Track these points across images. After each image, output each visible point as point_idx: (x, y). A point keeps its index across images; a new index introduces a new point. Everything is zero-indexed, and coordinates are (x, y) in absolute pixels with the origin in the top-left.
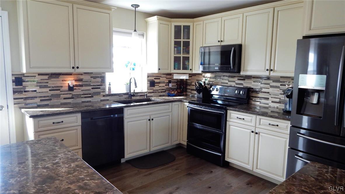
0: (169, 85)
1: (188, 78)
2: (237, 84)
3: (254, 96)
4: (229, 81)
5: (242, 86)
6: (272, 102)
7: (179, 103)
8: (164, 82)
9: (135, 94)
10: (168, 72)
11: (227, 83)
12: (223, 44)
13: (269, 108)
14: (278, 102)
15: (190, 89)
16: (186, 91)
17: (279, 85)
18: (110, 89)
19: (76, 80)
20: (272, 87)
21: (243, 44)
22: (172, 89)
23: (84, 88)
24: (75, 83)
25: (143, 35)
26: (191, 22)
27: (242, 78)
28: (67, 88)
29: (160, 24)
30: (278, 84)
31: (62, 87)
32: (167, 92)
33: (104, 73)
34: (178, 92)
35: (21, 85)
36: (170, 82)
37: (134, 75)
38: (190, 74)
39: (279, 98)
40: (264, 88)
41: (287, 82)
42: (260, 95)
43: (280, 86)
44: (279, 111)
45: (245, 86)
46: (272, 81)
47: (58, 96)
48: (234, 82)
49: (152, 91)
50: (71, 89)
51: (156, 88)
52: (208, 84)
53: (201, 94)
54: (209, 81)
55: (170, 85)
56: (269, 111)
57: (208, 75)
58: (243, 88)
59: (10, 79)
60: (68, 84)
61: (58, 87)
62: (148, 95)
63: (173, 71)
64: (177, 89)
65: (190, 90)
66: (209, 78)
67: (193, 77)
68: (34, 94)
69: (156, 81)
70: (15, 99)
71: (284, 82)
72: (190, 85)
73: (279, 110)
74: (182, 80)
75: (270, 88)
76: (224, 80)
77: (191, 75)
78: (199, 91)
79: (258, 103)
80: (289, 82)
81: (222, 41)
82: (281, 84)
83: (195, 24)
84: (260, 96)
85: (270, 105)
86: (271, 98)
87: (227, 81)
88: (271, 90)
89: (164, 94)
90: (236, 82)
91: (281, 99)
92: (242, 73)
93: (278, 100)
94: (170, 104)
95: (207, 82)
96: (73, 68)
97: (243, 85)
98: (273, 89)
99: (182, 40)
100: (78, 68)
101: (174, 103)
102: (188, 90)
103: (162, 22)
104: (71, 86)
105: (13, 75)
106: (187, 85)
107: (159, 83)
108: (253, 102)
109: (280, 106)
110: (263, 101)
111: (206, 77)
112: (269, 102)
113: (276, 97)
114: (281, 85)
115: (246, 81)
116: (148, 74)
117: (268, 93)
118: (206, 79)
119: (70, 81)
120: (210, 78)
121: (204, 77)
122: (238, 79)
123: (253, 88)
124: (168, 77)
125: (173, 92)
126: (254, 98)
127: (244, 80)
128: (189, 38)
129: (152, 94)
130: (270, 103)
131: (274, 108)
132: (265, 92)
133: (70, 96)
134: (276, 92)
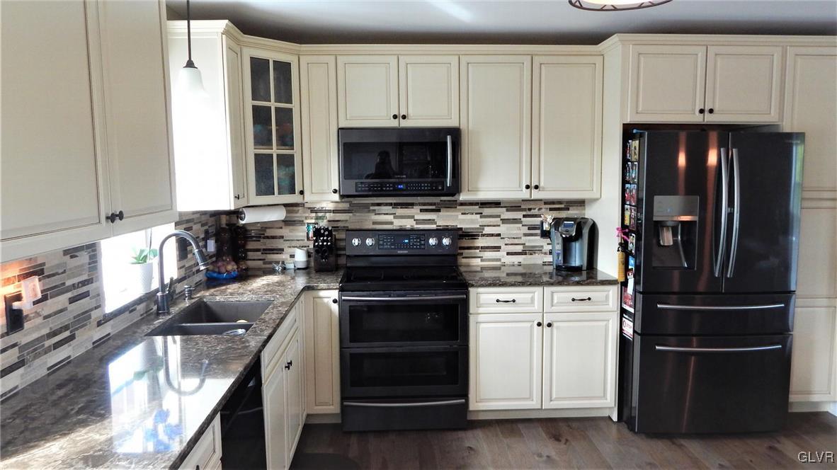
0: (206, 246)
2: (418, 221)
3: (466, 245)
4: (394, 218)
5: (434, 227)
6: (508, 254)
11: (391, 223)
12: (405, 124)
13: (503, 268)
14: (520, 251)
17: (521, 217)
20: (505, 221)
21: (464, 127)
23: (49, 306)
26: (293, 53)
27: (434, 207)
30: (518, 215)
36: (207, 235)
39: (522, 244)
40: (488, 226)
41: (534, 209)
42: (481, 242)
43: (523, 219)
44: (524, 271)
45: (440, 226)
46: (505, 209)
48: (413, 217)
50: (16, 320)
54: (329, 221)
56: (502, 275)
58: (437, 230)
65: (259, 253)
66: (329, 211)
71: (530, 209)
73: (524, 268)
75: (501, 225)
76: (379, 214)
79: (477, 262)
80: (540, 209)
81: (404, 117)
82: (525, 213)
83: (303, 60)
84: (480, 245)
85: (503, 261)
86: (506, 245)
87: (390, 218)
88: (503, 229)
90: (416, 217)
91: (527, 244)
93: (519, 249)
97: (436, 223)
98: (508, 225)
99: (273, 104)
102: (249, 253)
106: (248, 237)
108: (464, 261)
109: (524, 259)
110: (488, 254)
111: (321, 211)
112: (501, 254)
113: (516, 241)
114: (524, 216)
115: (444, 213)
117: (499, 235)
118: (320, 215)
120: (334, 211)
122: (421, 210)
123: (461, 229)
126: (466, 251)
127: (439, 211)
128: (289, 100)
130: (503, 257)
131: (514, 265)
132: (492, 235)
133: (15, 355)
134: (515, 232)
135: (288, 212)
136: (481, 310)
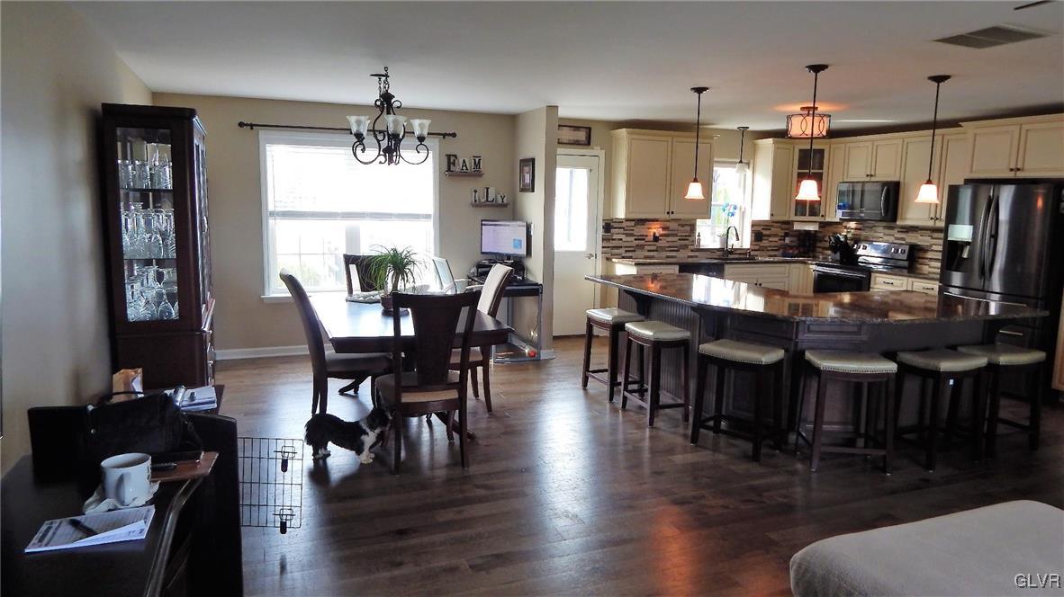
0: (784, 240)
1: (817, 229)
3: (921, 256)
5: (906, 242)
7: (801, 266)
8: (776, 235)
9: (732, 251)
10: (786, 219)
12: (874, 179)
15: (820, 247)
16: (814, 251)
18: (699, 243)
19: (664, 229)
21: (902, 180)
22: (789, 246)
23: (670, 239)
24: (661, 232)
25: (748, 164)
26: (826, 144)
27: (902, 230)
28: (652, 238)
29: (776, 149)
31: (647, 236)
32: (781, 251)
33: (695, 220)
34: (800, 252)
35: (610, 232)
36: (787, 235)
37: (735, 221)
38: (820, 223)
45: (909, 242)
47: (642, 247)
48: (894, 235)
49: (757, 247)
50: (656, 239)
51: (765, 243)
52: (852, 239)
53: (838, 254)
54: (852, 234)
55: (787, 240)
57: (853, 225)
58: (907, 244)
59: (601, 224)
60: (655, 234)
61: (643, 236)
62: (752, 253)
63: (793, 218)
64: (798, 247)
66: (853, 229)
67: (827, 228)
68: (619, 244)
69: (765, 232)
70: (603, 247)
72: (821, 241)
74: (808, 232)
77: (823, 225)
78: (834, 249)
81: (872, 176)
83: (833, 146)
89: (776, 253)
90: (896, 236)
92: (899, 223)
94: (787, 265)
95: (849, 236)
96: (668, 213)
97: (906, 240)
100: (672, 213)
101: (793, 265)
102: (817, 248)
103: (780, 146)
104: (657, 235)
105: (604, 220)
106: (817, 240)
107: (769, 236)
108: (919, 266)
111: (848, 228)
116: (753, 221)
118: (848, 230)
119: (656, 230)
120: (856, 229)
121: (846, 227)
122: (897, 232)
124: (784, 226)
125: (791, 251)
127: (905, 232)
128: (821, 168)
129: (756, 253)
133: (654, 248)
135: (820, 227)
136: (876, 286)
